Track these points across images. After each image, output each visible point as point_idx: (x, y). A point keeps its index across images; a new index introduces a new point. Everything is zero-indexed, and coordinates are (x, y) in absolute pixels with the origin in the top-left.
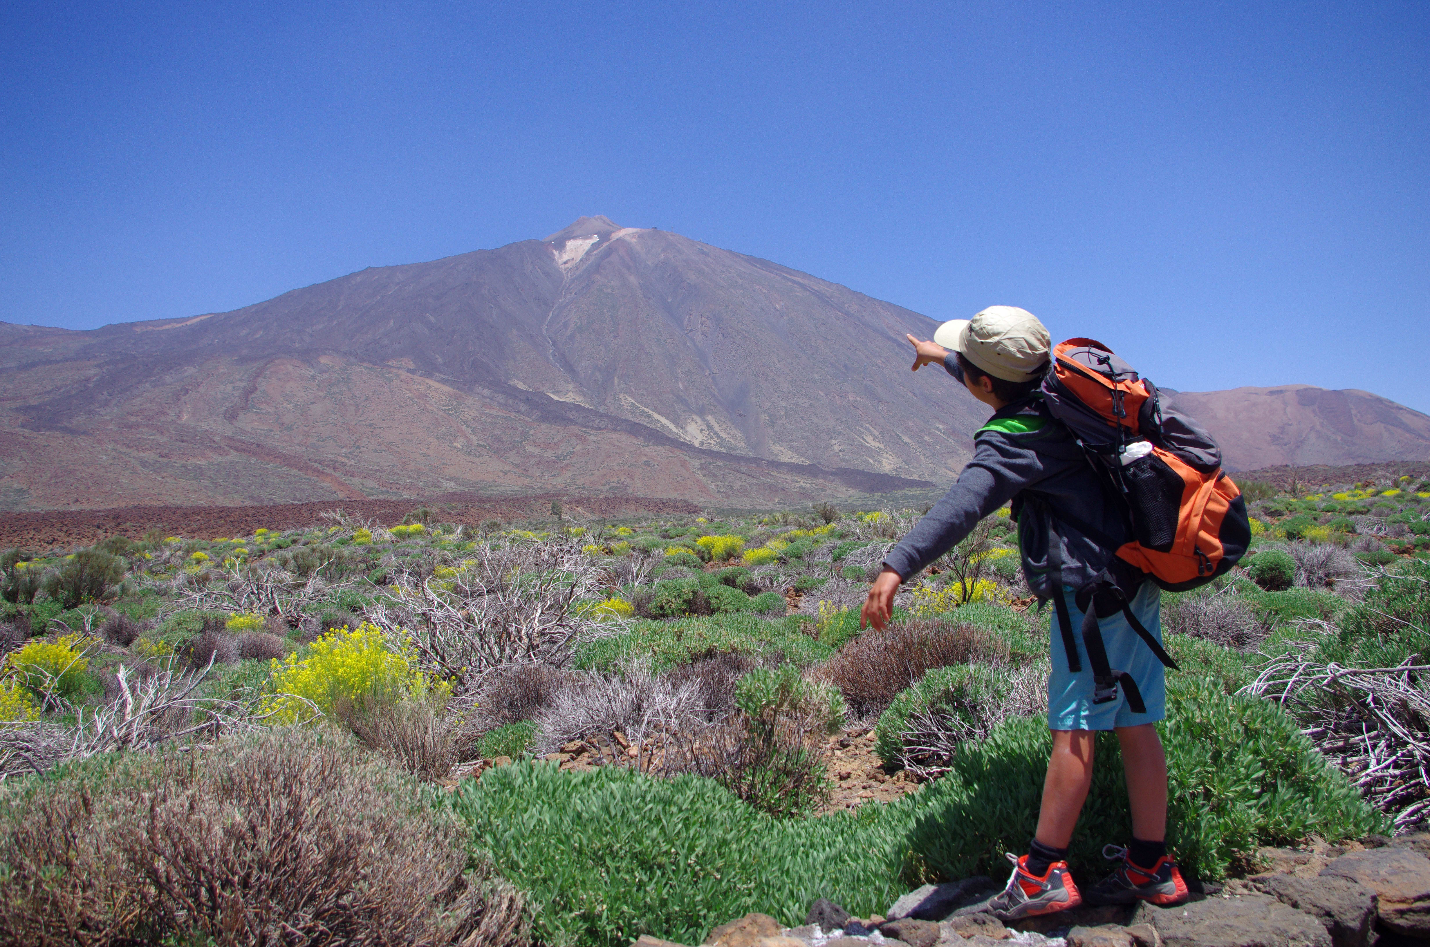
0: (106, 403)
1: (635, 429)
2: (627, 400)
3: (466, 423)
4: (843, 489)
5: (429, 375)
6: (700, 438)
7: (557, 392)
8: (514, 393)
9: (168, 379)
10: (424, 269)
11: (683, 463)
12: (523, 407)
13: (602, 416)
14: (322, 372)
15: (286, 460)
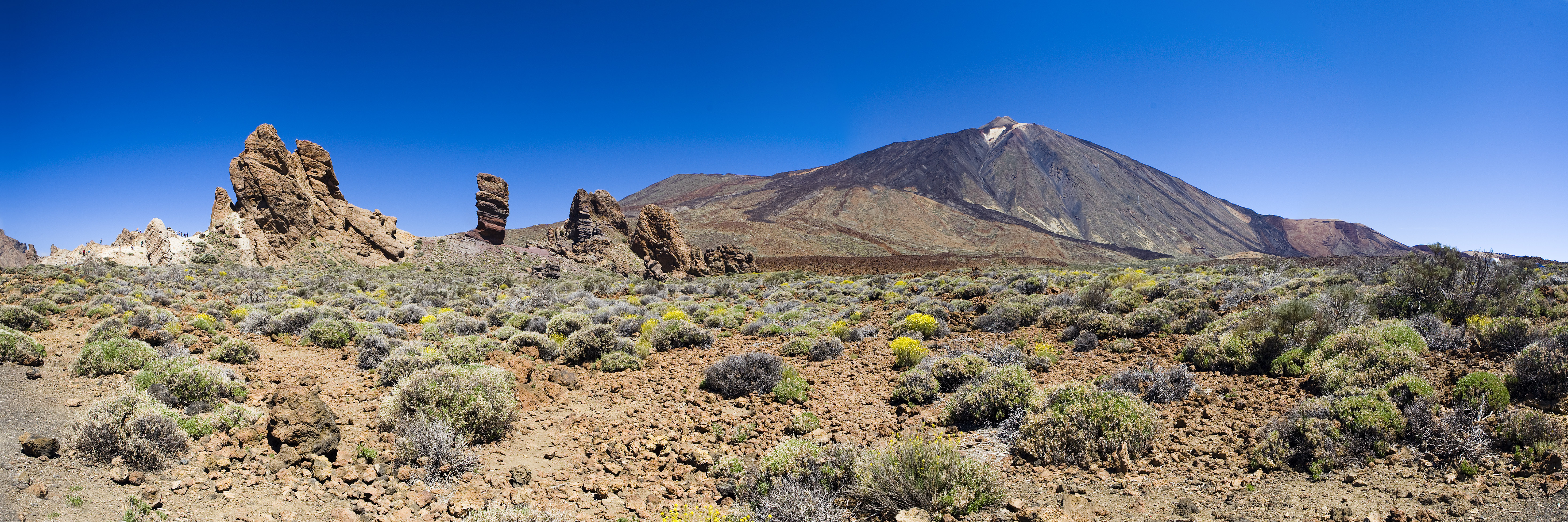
0: (781, 209)
1: (1026, 224)
2: (1021, 209)
3: (944, 219)
4: (1129, 257)
5: (925, 195)
6: (1057, 229)
7: (987, 205)
8: (966, 204)
9: (806, 197)
10: (921, 142)
11: (1051, 242)
12: (971, 212)
13: (1009, 217)
14: (875, 193)
15: (863, 236)
